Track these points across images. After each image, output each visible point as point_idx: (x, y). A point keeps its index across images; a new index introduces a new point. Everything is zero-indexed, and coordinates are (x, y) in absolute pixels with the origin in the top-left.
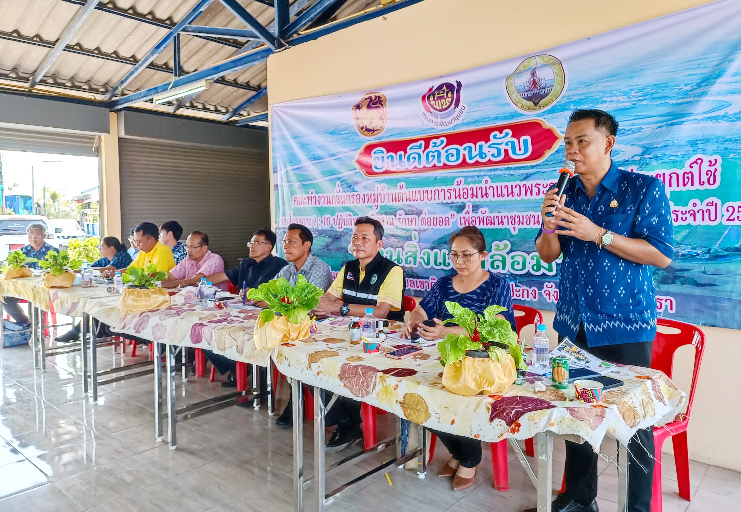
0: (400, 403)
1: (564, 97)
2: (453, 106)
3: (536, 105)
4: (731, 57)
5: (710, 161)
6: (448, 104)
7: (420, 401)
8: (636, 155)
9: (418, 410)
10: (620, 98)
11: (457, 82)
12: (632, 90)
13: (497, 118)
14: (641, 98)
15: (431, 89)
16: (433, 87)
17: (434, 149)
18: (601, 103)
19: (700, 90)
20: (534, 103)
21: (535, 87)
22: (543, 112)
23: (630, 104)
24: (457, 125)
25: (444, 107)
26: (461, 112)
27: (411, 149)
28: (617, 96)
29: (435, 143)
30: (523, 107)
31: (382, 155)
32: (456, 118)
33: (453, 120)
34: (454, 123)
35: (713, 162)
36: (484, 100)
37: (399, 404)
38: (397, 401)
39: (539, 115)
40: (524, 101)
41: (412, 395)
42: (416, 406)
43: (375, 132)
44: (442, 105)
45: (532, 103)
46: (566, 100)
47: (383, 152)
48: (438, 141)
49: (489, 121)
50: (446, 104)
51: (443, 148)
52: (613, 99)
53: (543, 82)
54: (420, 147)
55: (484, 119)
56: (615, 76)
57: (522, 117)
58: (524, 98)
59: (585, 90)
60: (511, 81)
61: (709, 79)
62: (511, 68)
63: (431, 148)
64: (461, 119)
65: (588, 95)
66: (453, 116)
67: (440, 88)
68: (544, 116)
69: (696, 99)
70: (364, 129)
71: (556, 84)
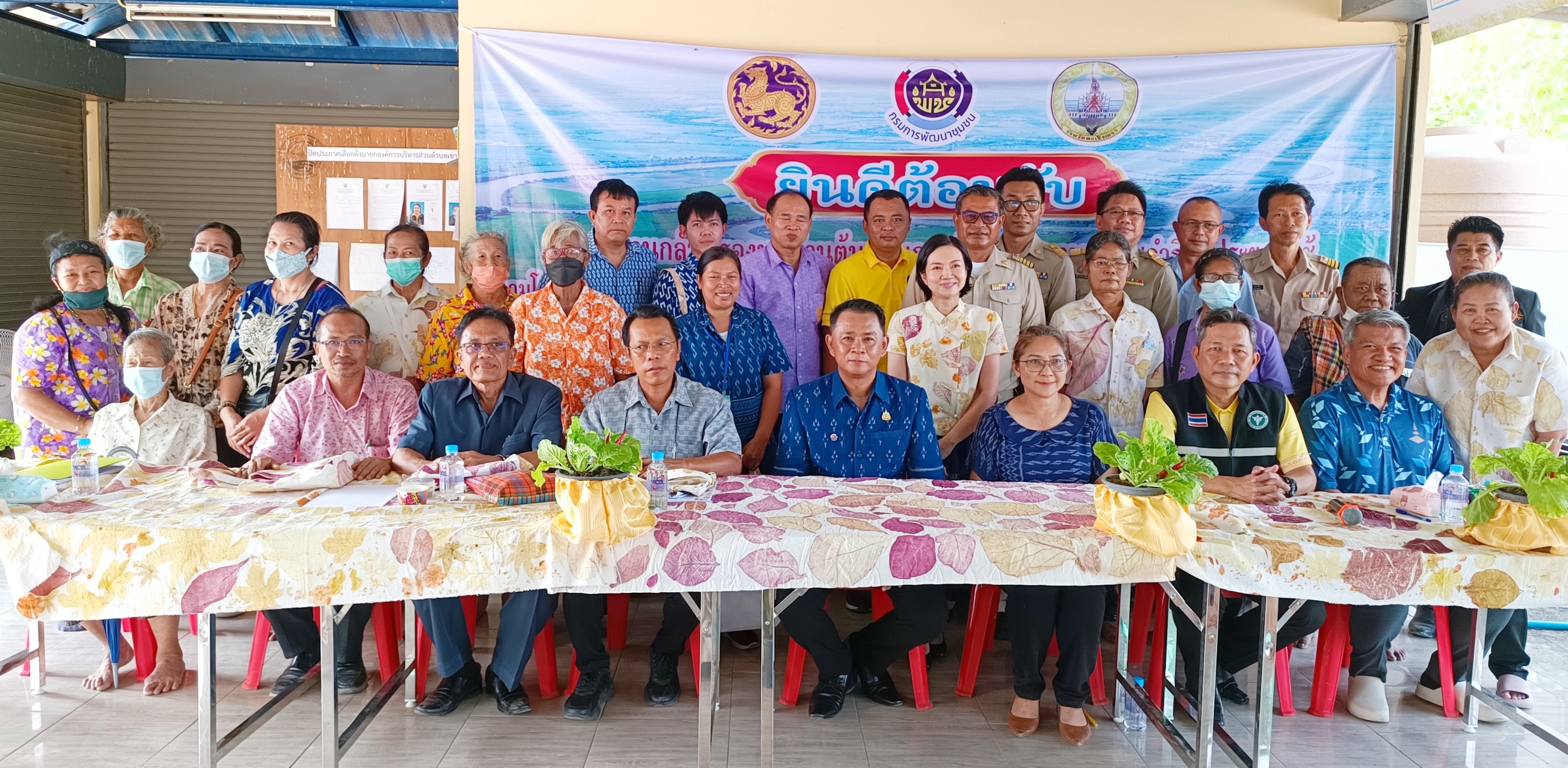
0: (1465, 588)
1: (1133, 129)
2: (954, 112)
3: (1092, 132)
4: (1336, 118)
5: (1308, 237)
6: (946, 107)
7: (1501, 577)
8: (1227, 222)
9: (1498, 590)
10: (1208, 144)
11: (956, 72)
12: (1223, 136)
13: (1028, 143)
14: (1233, 148)
15: (904, 76)
16: (909, 72)
17: (915, 179)
18: (1185, 147)
19: (1303, 151)
20: (1088, 130)
21: (1094, 106)
22: (1107, 146)
23: (1220, 154)
24: (955, 143)
25: (936, 111)
26: (967, 124)
27: (866, 172)
28: (1205, 141)
29: (917, 169)
30: (1070, 133)
31: (803, 176)
32: (956, 132)
33: (948, 135)
34: (950, 140)
35: (1311, 238)
36: (1011, 112)
37: (1463, 591)
38: (1459, 588)
39: (1097, 149)
40: (1073, 123)
41: (1485, 573)
42: (1495, 585)
43: (779, 132)
44: (933, 107)
45: (1084, 128)
46: (1136, 134)
47: (805, 173)
48: (923, 166)
49: (1015, 144)
50: (942, 106)
51: (933, 179)
52: (1201, 143)
53: (1107, 101)
54: (886, 171)
55: (1005, 141)
56: (1203, 114)
57: (1071, 147)
58: (1074, 120)
59: (1163, 125)
60: (1061, 91)
61: (1312, 139)
62: (1053, 71)
63: (908, 176)
64: (963, 134)
65: (1169, 133)
66: (950, 128)
67: (923, 75)
68: (1108, 152)
69: (1298, 160)
70: (752, 122)
71: (1123, 108)
